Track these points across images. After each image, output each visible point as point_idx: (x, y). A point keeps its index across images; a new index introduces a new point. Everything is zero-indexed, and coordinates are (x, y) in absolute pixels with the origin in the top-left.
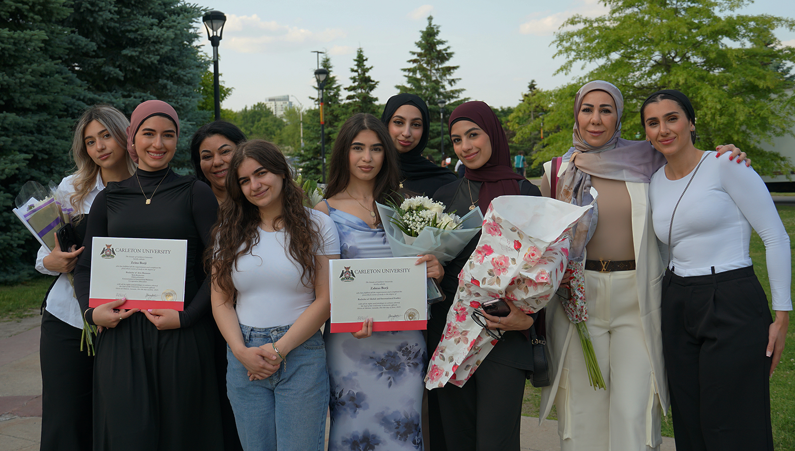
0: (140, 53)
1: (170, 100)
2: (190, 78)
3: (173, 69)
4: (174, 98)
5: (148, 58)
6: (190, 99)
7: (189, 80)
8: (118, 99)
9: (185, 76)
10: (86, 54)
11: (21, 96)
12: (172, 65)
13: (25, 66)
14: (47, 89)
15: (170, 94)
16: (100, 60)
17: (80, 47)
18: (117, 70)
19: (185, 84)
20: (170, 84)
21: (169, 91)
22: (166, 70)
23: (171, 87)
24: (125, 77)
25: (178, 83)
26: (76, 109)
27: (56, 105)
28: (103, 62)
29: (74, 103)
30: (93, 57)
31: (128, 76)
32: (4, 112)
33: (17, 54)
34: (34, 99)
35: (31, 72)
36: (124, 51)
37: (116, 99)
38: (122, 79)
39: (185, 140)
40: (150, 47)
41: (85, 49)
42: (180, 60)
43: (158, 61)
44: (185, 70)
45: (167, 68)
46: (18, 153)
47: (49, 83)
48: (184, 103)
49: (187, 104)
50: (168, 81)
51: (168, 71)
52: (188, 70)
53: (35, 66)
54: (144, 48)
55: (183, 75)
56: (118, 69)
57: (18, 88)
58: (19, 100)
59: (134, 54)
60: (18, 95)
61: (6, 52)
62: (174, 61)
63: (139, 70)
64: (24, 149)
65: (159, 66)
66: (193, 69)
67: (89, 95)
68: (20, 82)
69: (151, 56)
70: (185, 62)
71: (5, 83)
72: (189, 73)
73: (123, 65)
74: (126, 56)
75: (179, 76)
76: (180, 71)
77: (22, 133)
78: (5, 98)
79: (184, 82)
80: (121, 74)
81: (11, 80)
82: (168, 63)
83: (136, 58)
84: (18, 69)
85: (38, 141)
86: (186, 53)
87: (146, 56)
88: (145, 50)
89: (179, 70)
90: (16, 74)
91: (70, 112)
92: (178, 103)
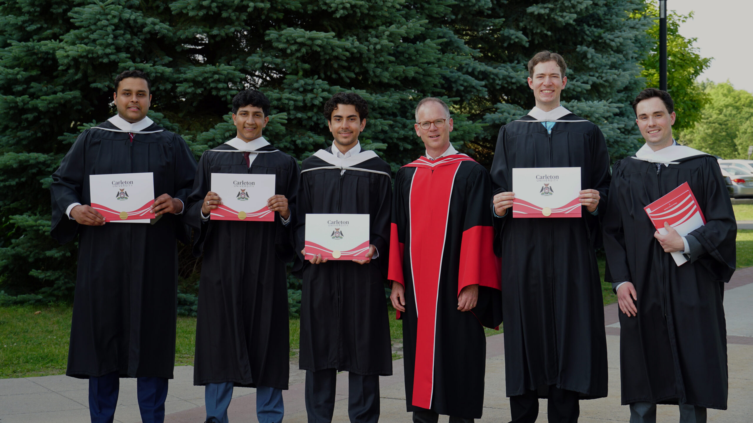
0: (552, 10)
1: (591, 73)
2: (619, 44)
3: (597, 31)
4: (597, 72)
5: (562, 16)
6: (619, 73)
7: (618, 47)
8: (519, 73)
9: (613, 41)
10: (480, 13)
11: (377, 67)
12: (596, 26)
13: (382, 28)
14: (414, 58)
15: (591, 66)
16: (497, 21)
17: (470, 4)
18: (520, 34)
19: (612, 52)
20: (591, 51)
21: (590, 61)
22: (588, 32)
23: (592, 56)
24: (531, 42)
25: (604, 50)
26: (462, 85)
27: (429, 79)
28: (502, 22)
29: (459, 77)
30: (489, 16)
31: (536, 42)
32: (353, 88)
33: (372, 13)
34: (393, 71)
35: (387, 36)
36: (530, 7)
37: (517, 72)
38: (527, 45)
39: (607, 129)
40: (565, 2)
41: (477, 7)
42: (608, 19)
43: (575, 21)
44: (613, 33)
45: (588, 30)
46: (371, 142)
47: (417, 51)
48: (611, 78)
49: (614, 79)
50: (588, 47)
51: (590, 34)
52: (617, 33)
53: (393, 28)
54: (556, 3)
55: (609, 39)
56: (521, 32)
57: (373, 56)
58: (374, 72)
59: (542, 11)
60: (373, 65)
61: (358, 10)
62: (600, 20)
63: (549, 33)
64: (382, 136)
65: (578, 28)
66: (625, 31)
67: (480, 67)
68: (375, 48)
69: (565, 14)
70: (614, 21)
71: (355, 51)
72: (618, 37)
73: (528, 27)
74: (532, 13)
75: (605, 40)
76: (606, 34)
77: (379, 116)
78: (357, 70)
79: (612, 50)
80: (525, 40)
81: (362, 46)
82: (591, 23)
83: (546, 17)
84: (373, 32)
85: (400, 126)
86: (617, 10)
87: (558, 14)
88: (558, 6)
89: (604, 33)
90: (370, 39)
91: (455, 89)
92: (602, 78)
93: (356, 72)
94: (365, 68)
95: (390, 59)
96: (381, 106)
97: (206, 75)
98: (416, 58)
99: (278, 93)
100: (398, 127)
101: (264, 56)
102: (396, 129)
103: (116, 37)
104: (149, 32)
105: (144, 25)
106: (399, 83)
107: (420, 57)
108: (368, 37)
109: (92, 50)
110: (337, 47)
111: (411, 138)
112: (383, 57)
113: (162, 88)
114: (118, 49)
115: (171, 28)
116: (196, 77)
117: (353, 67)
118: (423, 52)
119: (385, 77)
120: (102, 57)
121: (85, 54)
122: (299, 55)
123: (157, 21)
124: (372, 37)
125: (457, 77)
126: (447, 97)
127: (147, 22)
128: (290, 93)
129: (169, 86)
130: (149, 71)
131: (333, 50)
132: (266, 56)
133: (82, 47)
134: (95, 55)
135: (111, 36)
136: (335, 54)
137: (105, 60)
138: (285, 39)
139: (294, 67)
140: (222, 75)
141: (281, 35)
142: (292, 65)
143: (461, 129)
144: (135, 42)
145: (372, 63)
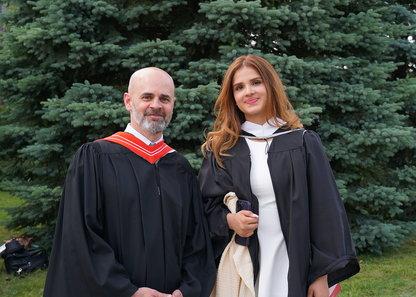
93: (292, 40)
94: (301, 36)
95: (325, 27)
96: (320, 71)
97: (147, 50)
98: (358, 27)
99: (213, 63)
100: (340, 92)
101: (200, 28)
102: (338, 93)
103: (67, 20)
104: (98, 14)
105: (93, 7)
106: (340, 50)
107: (362, 25)
108: (301, 6)
109: (46, 33)
110: (268, 15)
111: (353, 101)
112: (318, 24)
113: (112, 63)
114: (71, 31)
115: (117, 9)
116: (139, 52)
117: (289, 36)
118: (365, 21)
119: (321, 43)
120: (56, 39)
121: (40, 36)
122: (230, 25)
123: (105, 3)
124: (304, 5)
125: (409, 46)
126: (393, 62)
127: (94, 5)
128: (225, 63)
129: (118, 62)
130: (95, 48)
131: (264, 19)
132: (202, 28)
133: (37, 31)
134: (48, 37)
135: (63, 19)
136: (265, 22)
137: (57, 41)
138: (216, 10)
139: (228, 36)
140: (161, 48)
141: (211, 7)
142: (225, 35)
143: (407, 91)
144: (86, 24)
145: (308, 31)
